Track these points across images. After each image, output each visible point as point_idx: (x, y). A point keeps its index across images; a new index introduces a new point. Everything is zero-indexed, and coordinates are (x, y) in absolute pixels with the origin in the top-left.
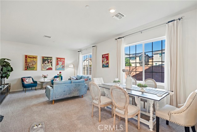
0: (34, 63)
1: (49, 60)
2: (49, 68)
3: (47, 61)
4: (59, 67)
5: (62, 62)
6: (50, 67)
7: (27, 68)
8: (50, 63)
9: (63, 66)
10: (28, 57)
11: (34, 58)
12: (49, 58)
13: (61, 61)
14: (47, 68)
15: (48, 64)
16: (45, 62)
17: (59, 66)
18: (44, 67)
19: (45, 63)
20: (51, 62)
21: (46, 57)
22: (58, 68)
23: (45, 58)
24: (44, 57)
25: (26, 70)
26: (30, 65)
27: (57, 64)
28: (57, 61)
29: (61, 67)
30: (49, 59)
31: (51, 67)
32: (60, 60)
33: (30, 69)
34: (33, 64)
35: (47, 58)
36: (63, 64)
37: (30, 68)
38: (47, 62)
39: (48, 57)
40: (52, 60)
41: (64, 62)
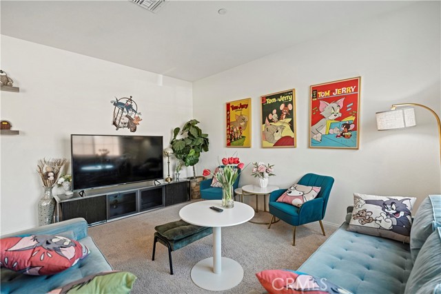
0: (242, 124)
1: (282, 107)
2: (283, 138)
3: (275, 111)
4: (323, 131)
5: (341, 102)
6: (287, 132)
7: (231, 140)
8: (287, 117)
9: (347, 126)
10: (231, 108)
11: (242, 106)
12: (282, 99)
13: (335, 99)
14: (277, 137)
15: (278, 124)
16: (270, 116)
17: (323, 128)
18: (268, 134)
19: (271, 121)
20: (290, 114)
21: (271, 97)
22: (318, 137)
23: (269, 101)
24: (267, 97)
25: (229, 145)
26: (235, 130)
27: (316, 117)
28: (315, 105)
29: (336, 131)
30: (282, 102)
31: (290, 133)
32: (327, 94)
33: (235, 142)
34: (240, 128)
35: (274, 100)
36: (344, 113)
37: (235, 139)
38: (274, 116)
39: (277, 96)
40: (292, 103)
41: (353, 99)
